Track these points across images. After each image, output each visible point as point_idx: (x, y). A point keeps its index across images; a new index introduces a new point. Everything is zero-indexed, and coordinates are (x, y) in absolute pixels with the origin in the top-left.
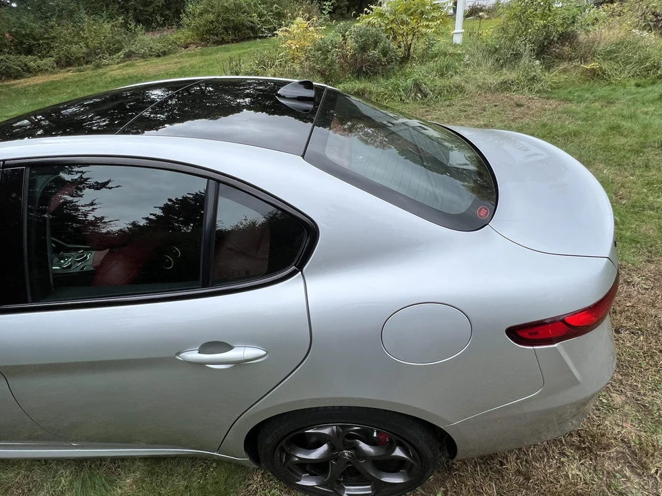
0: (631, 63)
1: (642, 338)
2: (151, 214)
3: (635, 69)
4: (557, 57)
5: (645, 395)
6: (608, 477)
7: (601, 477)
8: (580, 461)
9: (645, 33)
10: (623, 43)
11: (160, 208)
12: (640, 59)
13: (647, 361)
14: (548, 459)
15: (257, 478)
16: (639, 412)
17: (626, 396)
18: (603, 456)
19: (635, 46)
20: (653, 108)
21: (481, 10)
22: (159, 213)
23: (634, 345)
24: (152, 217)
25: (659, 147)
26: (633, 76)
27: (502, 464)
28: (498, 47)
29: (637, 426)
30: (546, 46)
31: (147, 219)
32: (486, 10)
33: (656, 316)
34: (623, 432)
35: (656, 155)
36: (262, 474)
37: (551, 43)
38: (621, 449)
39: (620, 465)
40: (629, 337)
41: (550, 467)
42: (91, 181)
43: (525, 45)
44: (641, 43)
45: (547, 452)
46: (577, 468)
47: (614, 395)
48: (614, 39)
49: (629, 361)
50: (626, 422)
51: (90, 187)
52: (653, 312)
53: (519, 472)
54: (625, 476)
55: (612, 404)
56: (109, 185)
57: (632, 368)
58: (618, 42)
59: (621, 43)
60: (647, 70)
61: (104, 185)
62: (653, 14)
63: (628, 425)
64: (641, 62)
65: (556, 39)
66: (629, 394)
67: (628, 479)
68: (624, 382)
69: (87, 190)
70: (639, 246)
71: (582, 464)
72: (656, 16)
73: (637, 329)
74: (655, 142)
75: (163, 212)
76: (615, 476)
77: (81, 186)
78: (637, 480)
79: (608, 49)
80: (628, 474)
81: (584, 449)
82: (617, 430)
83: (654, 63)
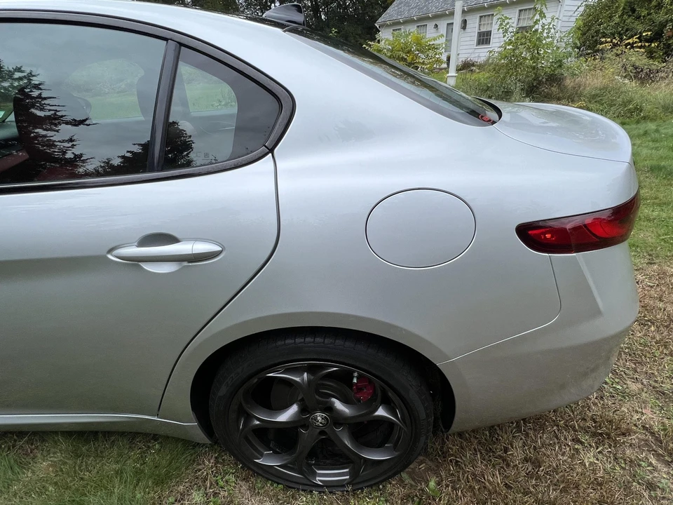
0: (615, 105)
1: (653, 328)
2: (128, 152)
3: (619, 110)
4: (546, 97)
5: (662, 382)
6: (631, 466)
7: (623, 465)
8: (597, 449)
9: (627, 81)
10: (607, 88)
11: (139, 145)
12: (623, 102)
13: (661, 350)
14: (560, 447)
15: (209, 463)
16: (658, 399)
17: (642, 384)
18: (624, 443)
19: (618, 90)
20: (639, 142)
21: (473, 65)
22: (137, 149)
23: (645, 335)
24: (129, 155)
25: (648, 171)
26: (618, 117)
27: (506, 450)
28: (489, 85)
29: (658, 412)
30: (535, 86)
31: (123, 157)
32: (478, 66)
33: (665, 310)
34: (643, 418)
35: (647, 177)
36: (216, 458)
37: (540, 83)
38: (643, 436)
39: (644, 454)
40: (639, 328)
41: (563, 454)
42: (69, 118)
43: (516, 84)
44: (624, 89)
45: (557, 439)
46: (594, 456)
47: (628, 382)
48: (598, 85)
49: (641, 350)
50: (645, 408)
51: (67, 123)
52: (661, 305)
53: (526, 460)
54: (650, 465)
55: (627, 391)
56: (87, 122)
57: (645, 357)
58: (602, 87)
59: (605, 88)
60: (631, 112)
61: (82, 122)
62: (633, 66)
63: (647, 411)
64: (625, 104)
65: (544, 80)
66: (645, 381)
67: (655, 469)
68: (638, 370)
69: (63, 125)
70: (638, 250)
71: (600, 452)
72: (636, 68)
73: (646, 321)
74: (644, 166)
75: (142, 149)
76: (640, 465)
77: (56, 122)
78: (665, 469)
79: (593, 93)
80: (654, 462)
81: (601, 434)
82: (636, 417)
83: (637, 105)
